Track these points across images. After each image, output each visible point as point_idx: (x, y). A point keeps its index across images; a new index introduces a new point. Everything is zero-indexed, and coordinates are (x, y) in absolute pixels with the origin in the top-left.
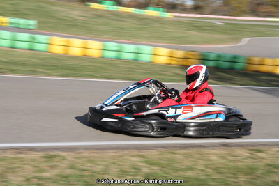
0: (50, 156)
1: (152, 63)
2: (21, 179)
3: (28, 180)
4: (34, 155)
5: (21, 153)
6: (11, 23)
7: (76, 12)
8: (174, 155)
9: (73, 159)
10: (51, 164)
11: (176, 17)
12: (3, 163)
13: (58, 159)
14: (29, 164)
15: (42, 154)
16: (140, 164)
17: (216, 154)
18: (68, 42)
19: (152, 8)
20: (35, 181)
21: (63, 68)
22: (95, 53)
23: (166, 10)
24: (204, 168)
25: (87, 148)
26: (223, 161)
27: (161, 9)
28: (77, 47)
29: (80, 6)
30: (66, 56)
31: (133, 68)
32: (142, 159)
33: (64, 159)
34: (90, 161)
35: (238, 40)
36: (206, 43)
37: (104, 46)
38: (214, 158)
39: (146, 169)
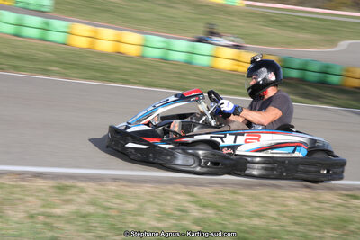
0: (64, 185)
1: (211, 68)
2: (22, 215)
3: (32, 216)
4: (41, 183)
5: (23, 180)
8: (236, 196)
9: (95, 193)
10: (65, 197)
11: (248, 6)
13: (76, 190)
14: (32, 196)
15: (51, 183)
16: (187, 204)
17: (294, 197)
18: (96, 32)
20: (41, 218)
21: (87, 68)
22: (132, 50)
24: (276, 216)
25: (115, 179)
26: (305, 207)
28: (108, 39)
30: (90, 52)
31: (184, 74)
32: (191, 199)
33: (82, 191)
34: (118, 197)
35: (333, 43)
36: (289, 44)
37: (146, 40)
38: (292, 203)
39: (196, 212)
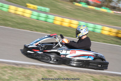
1: (101, 34)
2: (36, 79)
3: (39, 80)
4: (42, 69)
5: (37, 68)
6: (38, 8)
7: (68, 6)
9: (60, 74)
10: (50, 74)
11: (115, 13)
12: (28, 71)
13: (54, 72)
14: (40, 73)
15: (46, 69)
18: (63, 20)
19: (104, 8)
21: (59, 31)
22: (74, 26)
23: (110, 9)
25: (67, 70)
27: (108, 9)
29: (70, 4)
30: (61, 26)
31: (92, 35)
32: (92, 78)
33: (56, 73)
37: (79, 23)
